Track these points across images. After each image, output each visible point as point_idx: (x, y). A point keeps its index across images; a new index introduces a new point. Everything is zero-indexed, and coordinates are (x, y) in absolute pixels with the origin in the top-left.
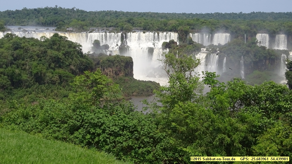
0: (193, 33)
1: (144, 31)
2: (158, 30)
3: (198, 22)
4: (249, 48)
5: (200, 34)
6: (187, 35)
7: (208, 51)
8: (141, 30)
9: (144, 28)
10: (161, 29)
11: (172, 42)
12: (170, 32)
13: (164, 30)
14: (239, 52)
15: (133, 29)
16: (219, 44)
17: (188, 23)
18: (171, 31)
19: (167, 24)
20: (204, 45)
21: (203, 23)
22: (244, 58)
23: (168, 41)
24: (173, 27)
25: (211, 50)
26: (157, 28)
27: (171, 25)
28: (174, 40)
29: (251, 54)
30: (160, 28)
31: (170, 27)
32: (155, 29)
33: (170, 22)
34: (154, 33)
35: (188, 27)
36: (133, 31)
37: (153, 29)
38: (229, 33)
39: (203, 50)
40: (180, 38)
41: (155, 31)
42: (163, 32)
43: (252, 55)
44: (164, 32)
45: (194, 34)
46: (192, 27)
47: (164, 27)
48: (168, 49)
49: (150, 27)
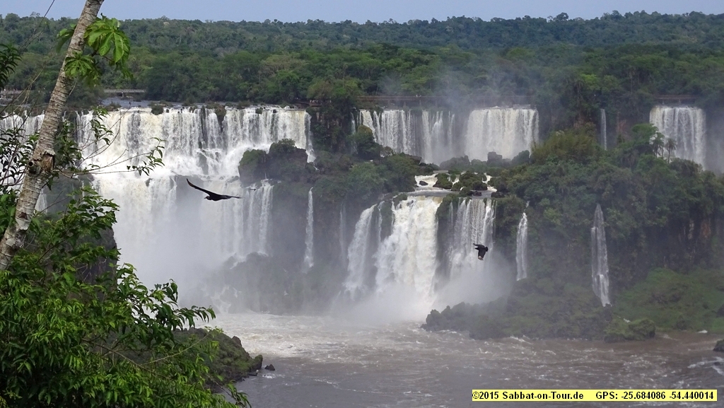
0: (377, 108)
1: (157, 103)
2: (218, 99)
3: (392, 61)
4: (628, 172)
5: (406, 114)
6: (347, 123)
7: (448, 186)
8: (139, 99)
9: (151, 89)
10: (230, 94)
11: (284, 150)
12: (273, 109)
13: (246, 99)
14: (582, 188)
15: (104, 97)
16: (493, 158)
17: (350, 64)
18: (276, 100)
19: (255, 70)
20: (427, 162)
21: (415, 64)
22: (606, 215)
23: (265, 145)
24: (284, 83)
25: (457, 181)
26: (211, 88)
27: (274, 75)
28: (291, 142)
29: (634, 198)
30: (228, 90)
31: (270, 85)
32: (202, 94)
33: (272, 60)
35: (353, 83)
37: (194, 93)
38: (532, 108)
39: (423, 183)
40: (317, 132)
41: (203, 101)
42: (240, 108)
43: (640, 200)
44: (247, 106)
45: (380, 111)
46: (369, 81)
47: (243, 86)
48: (269, 182)
49: (181, 85)
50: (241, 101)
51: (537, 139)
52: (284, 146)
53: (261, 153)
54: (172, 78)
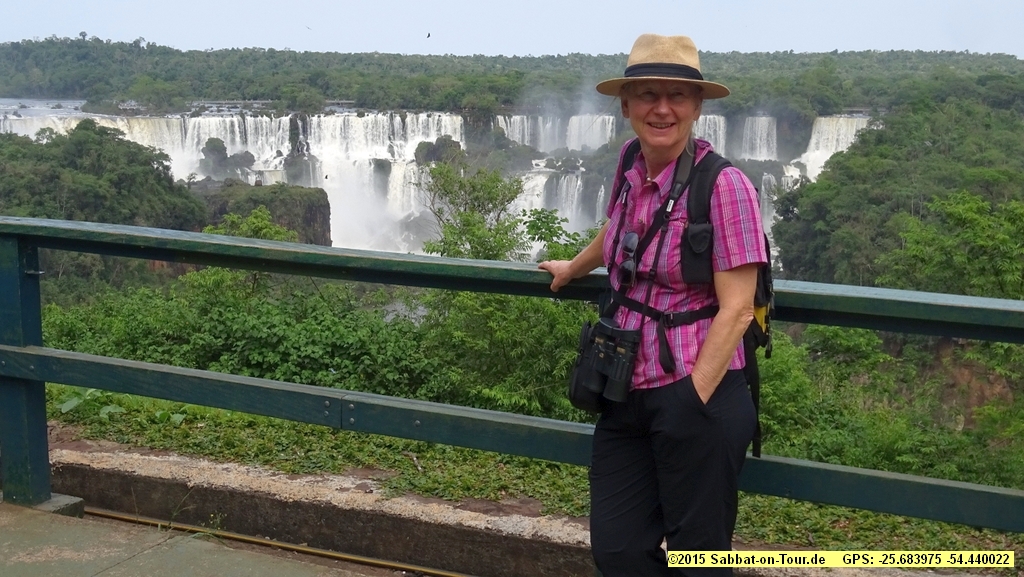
0: (508, 114)
1: (362, 110)
2: (403, 107)
3: (520, 83)
6: (487, 124)
7: (554, 167)
8: (350, 106)
9: (359, 100)
10: (411, 104)
11: (445, 142)
13: (420, 107)
15: (325, 105)
16: (584, 147)
17: (491, 84)
18: (441, 108)
19: (428, 88)
23: (433, 139)
24: (446, 97)
26: (398, 100)
27: (440, 92)
28: (450, 137)
30: (409, 102)
31: (437, 98)
32: (392, 104)
33: (439, 81)
34: (391, 115)
35: (492, 97)
36: (327, 109)
37: (386, 103)
38: (612, 115)
39: (537, 165)
40: (468, 130)
41: (392, 108)
44: (421, 112)
45: (510, 117)
46: (503, 96)
47: (420, 98)
48: (435, 163)
49: (378, 98)
50: (418, 108)
51: (614, 135)
52: (445, 140)
53: (430, 144)
54: (373, 93)
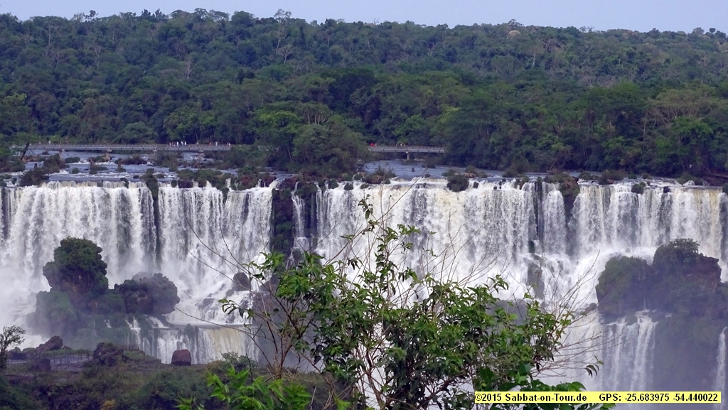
2: (571, 166)
8: (432, 162)
9: (456, 146)
10: (592, 159)
13: (617, 167)
15: (368, 158)
18: (671, 170)
19: (638, 115)
24: (686, 141)
26: (559, 146)
27: (669, 126)
30: (589, 151)
31: (661, 142)
32: (542, 156)
34: (538, 184)
37: (528, 155)
41: (543, 168)
42: (604, 182)
44: (618, 179)
47: (614, 143)
48: (650, 315)
49: (506, 140)
53: (637, 263)
